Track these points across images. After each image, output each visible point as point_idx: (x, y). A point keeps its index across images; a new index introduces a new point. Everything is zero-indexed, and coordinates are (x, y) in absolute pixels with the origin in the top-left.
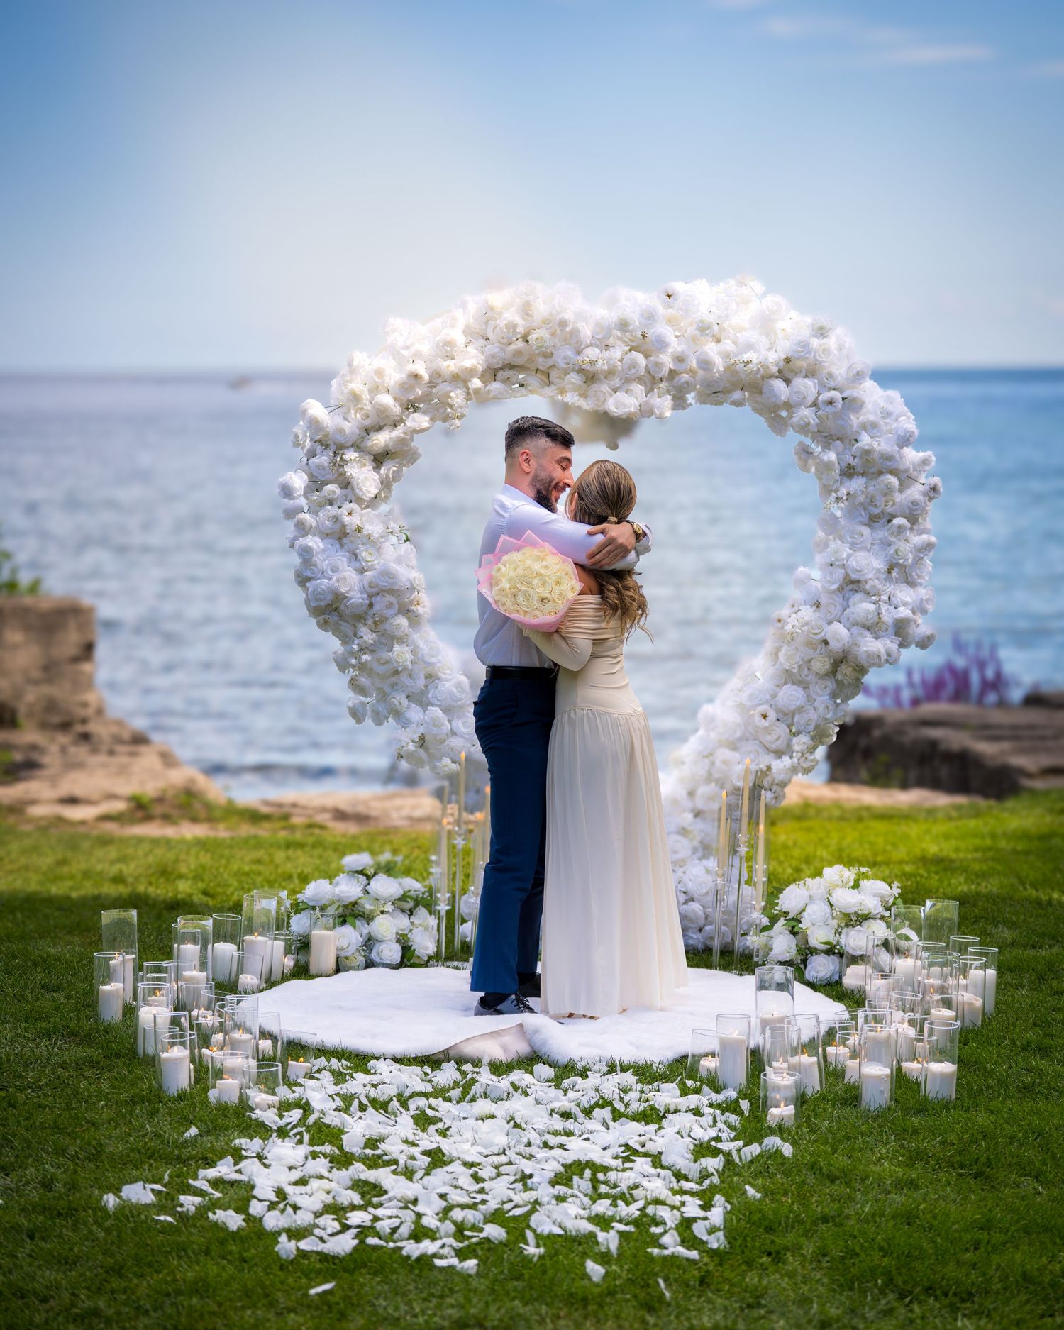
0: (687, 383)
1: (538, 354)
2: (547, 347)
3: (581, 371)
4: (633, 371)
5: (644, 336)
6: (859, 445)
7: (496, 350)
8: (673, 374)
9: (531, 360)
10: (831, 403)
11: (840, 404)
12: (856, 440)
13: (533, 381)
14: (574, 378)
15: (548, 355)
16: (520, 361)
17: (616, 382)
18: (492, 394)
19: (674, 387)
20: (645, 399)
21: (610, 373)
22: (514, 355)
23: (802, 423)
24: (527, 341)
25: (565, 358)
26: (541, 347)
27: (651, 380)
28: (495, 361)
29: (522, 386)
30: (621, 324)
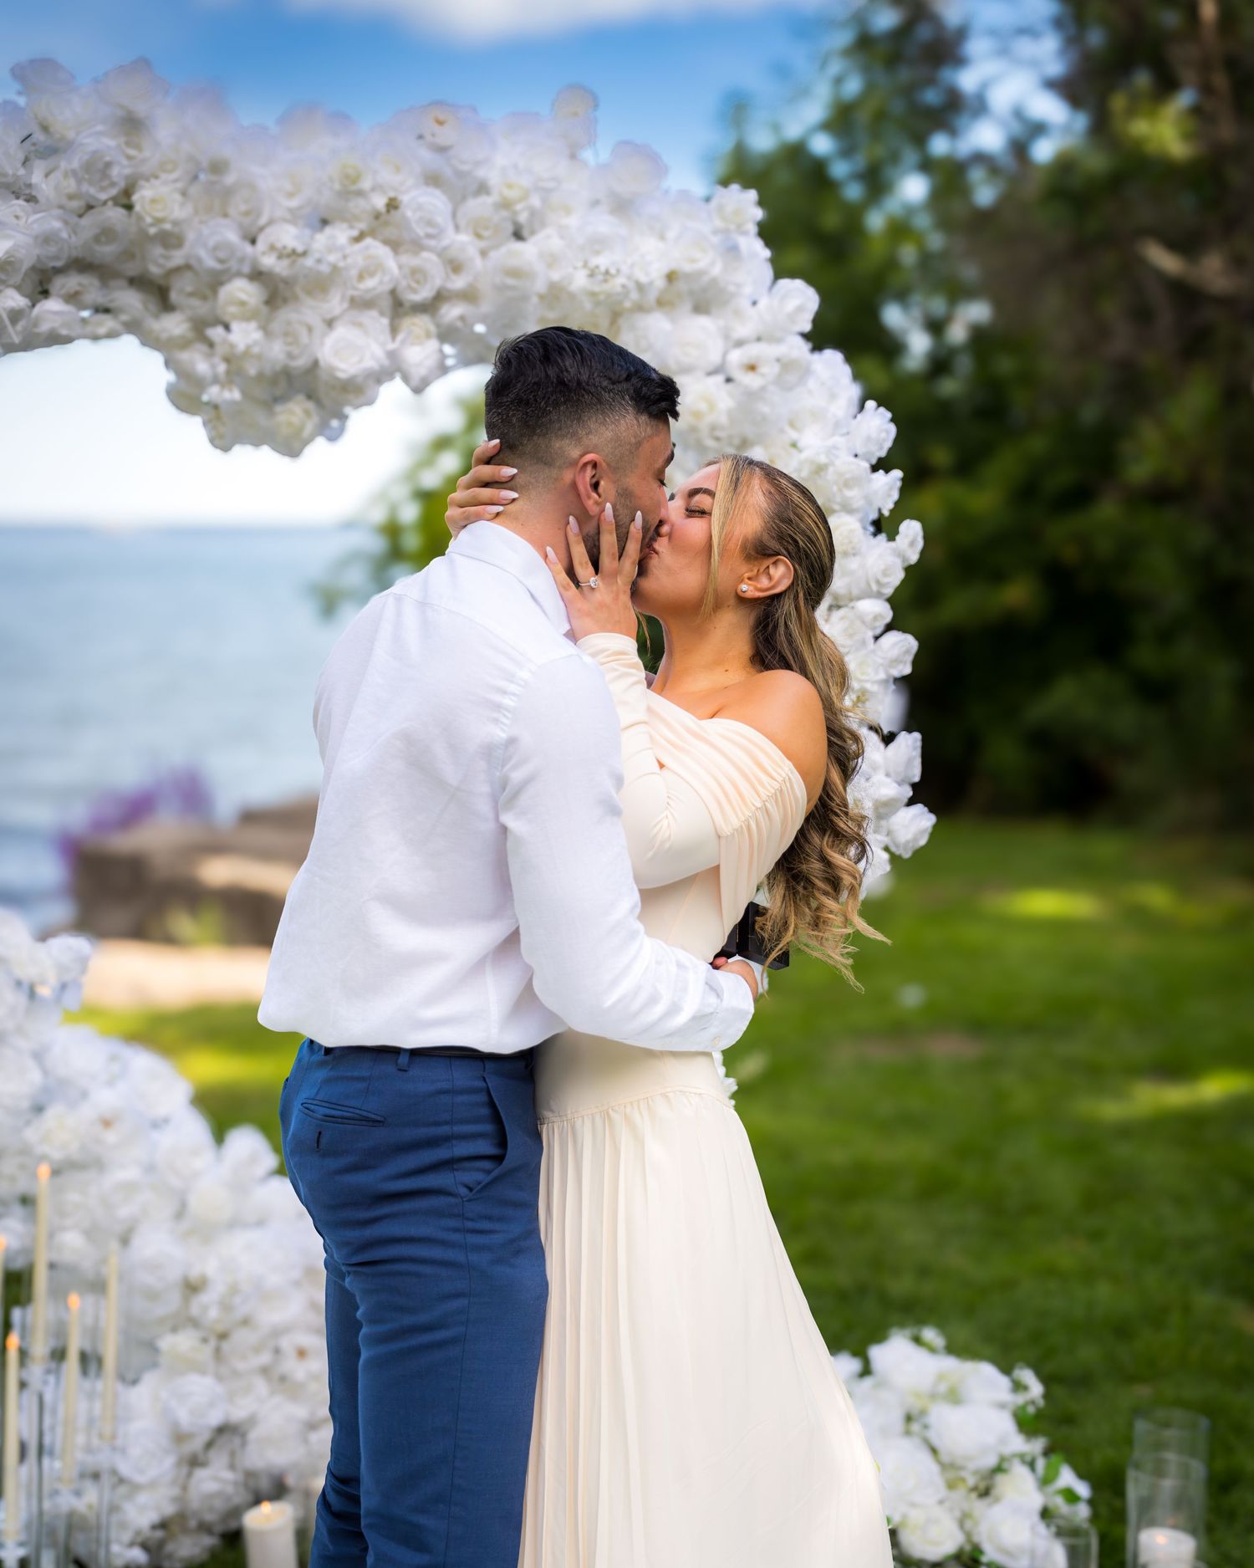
0: (462, 318)
1: (152, 239)
2: (176, 223)
3: (258, 275)
4: (370, 283)
5: (392, 205)
6: (804, 455)
7: (57, 224)
8: (440, 297)
9: (128, 254)
10: (752, 368)
11: (769, 370)
12: (794, 445)
13: (131, 300)
14: (241, 291)
15: (170, 240)
16: (107, 251)
17: (335, 304)
18: (44, 328)
19: (438, 326)
20: (391, 346)
21: (320, 285)
22: (97, 239)
23: (703, 406)
24: (129, 207)
25: (216, 248)
26: (158, 221)
27: (398, 308)
28: (52, 249)
29: (107, 311)
30: (347, 177)
